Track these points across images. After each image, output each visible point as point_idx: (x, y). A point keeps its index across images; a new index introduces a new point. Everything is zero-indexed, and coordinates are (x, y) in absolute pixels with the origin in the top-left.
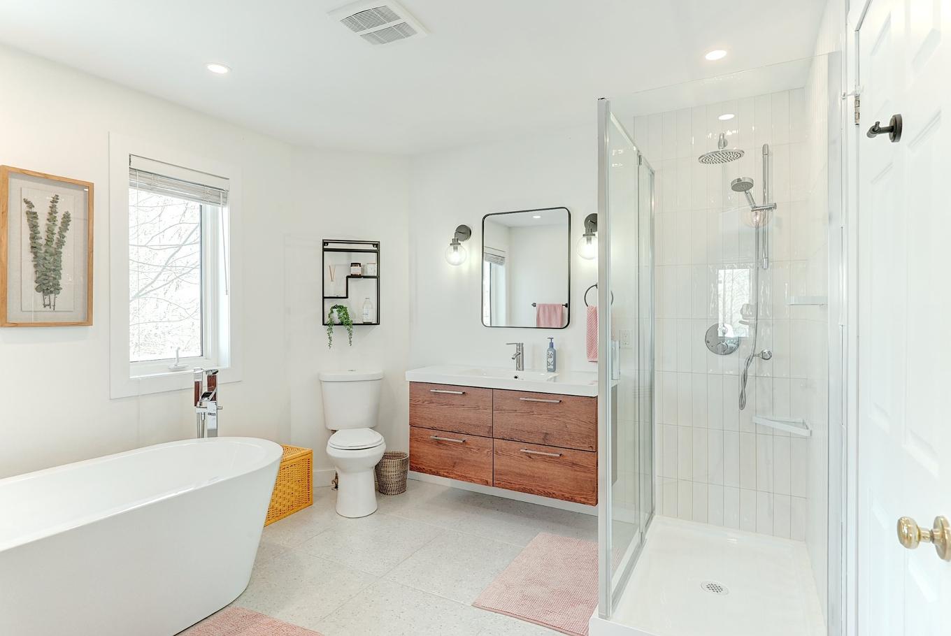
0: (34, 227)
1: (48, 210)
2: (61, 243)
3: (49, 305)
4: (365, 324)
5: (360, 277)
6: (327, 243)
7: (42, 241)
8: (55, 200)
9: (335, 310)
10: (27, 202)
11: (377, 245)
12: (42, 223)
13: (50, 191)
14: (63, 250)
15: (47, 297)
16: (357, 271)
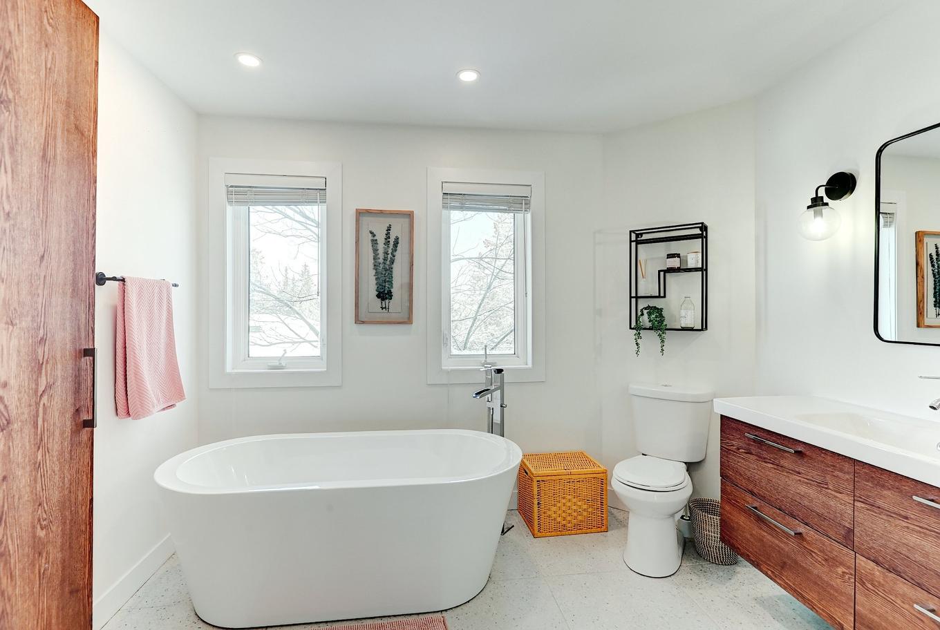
0: (375, 250)
1: (385, 236)
2: (392, 262)
3: (385, 308)
4: (683, 329)
5: (678, 270)
6: (641, 234)
7: (381, 260)
8: (389, 229)
9: (645, 312)
10: (371, 233)
11: (704, 228)
12: (381, 247)
13: (386, 222)
14: (394, 266)
15: (384, 302)
16: (675, 263)
